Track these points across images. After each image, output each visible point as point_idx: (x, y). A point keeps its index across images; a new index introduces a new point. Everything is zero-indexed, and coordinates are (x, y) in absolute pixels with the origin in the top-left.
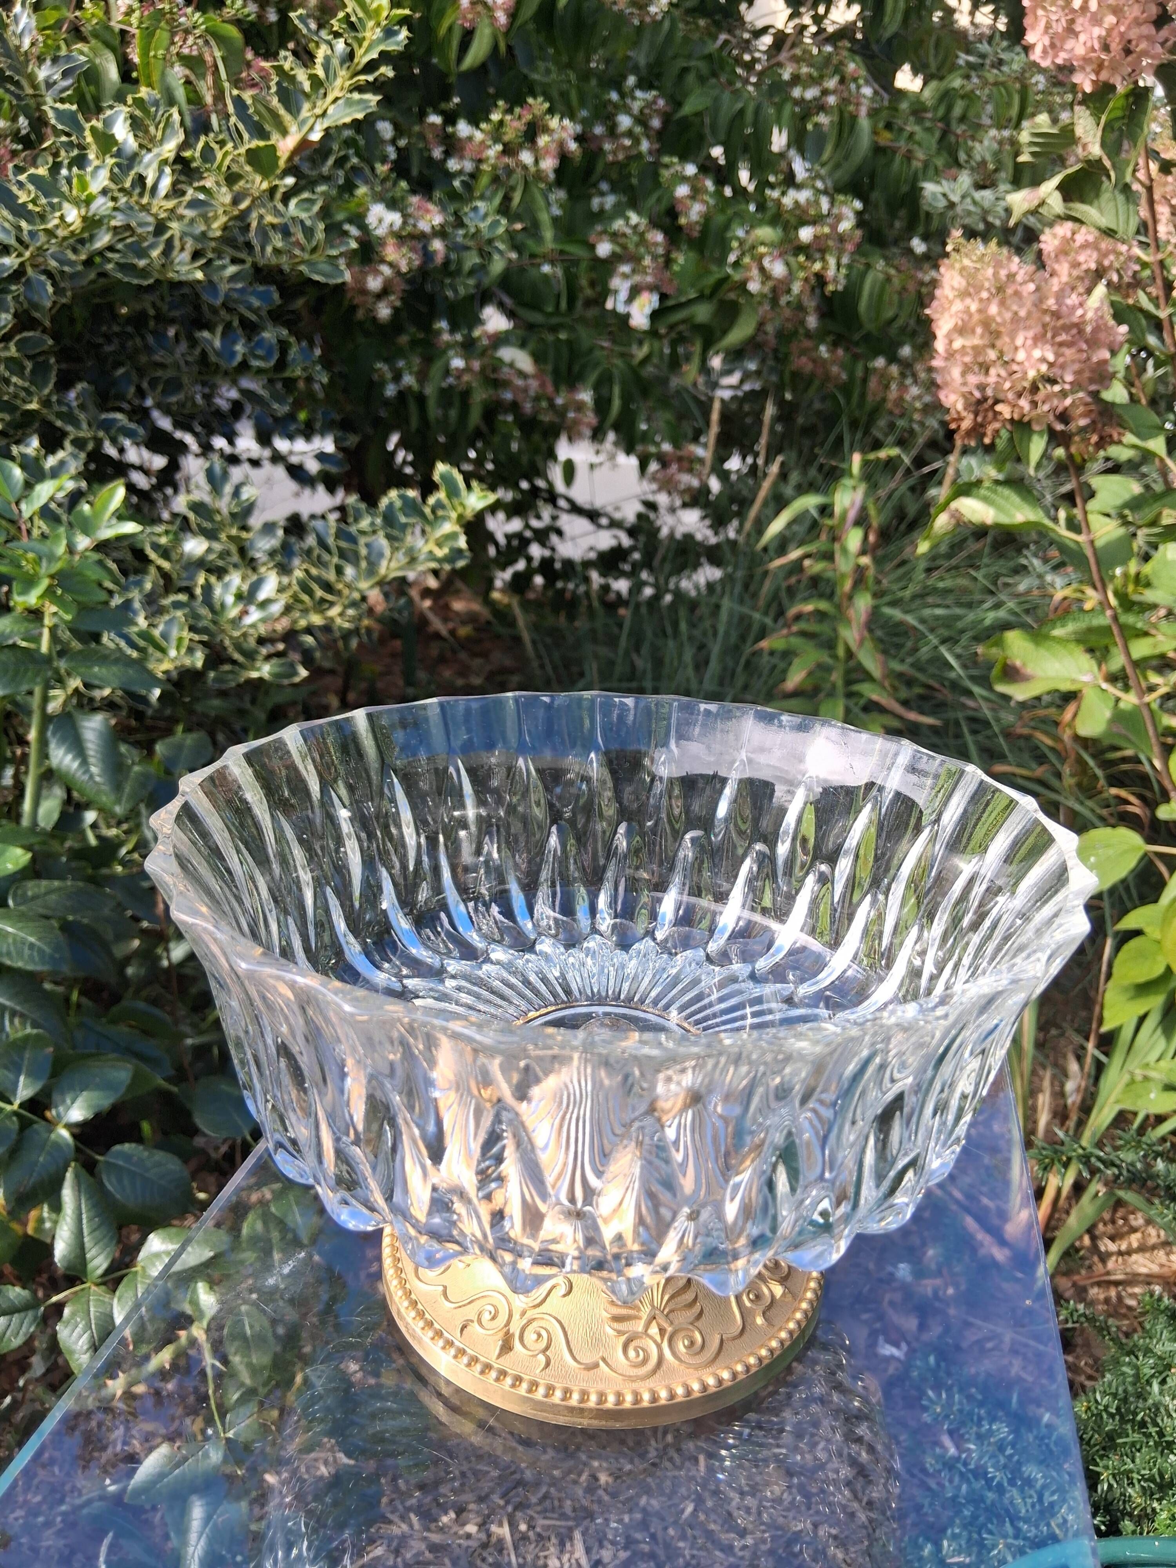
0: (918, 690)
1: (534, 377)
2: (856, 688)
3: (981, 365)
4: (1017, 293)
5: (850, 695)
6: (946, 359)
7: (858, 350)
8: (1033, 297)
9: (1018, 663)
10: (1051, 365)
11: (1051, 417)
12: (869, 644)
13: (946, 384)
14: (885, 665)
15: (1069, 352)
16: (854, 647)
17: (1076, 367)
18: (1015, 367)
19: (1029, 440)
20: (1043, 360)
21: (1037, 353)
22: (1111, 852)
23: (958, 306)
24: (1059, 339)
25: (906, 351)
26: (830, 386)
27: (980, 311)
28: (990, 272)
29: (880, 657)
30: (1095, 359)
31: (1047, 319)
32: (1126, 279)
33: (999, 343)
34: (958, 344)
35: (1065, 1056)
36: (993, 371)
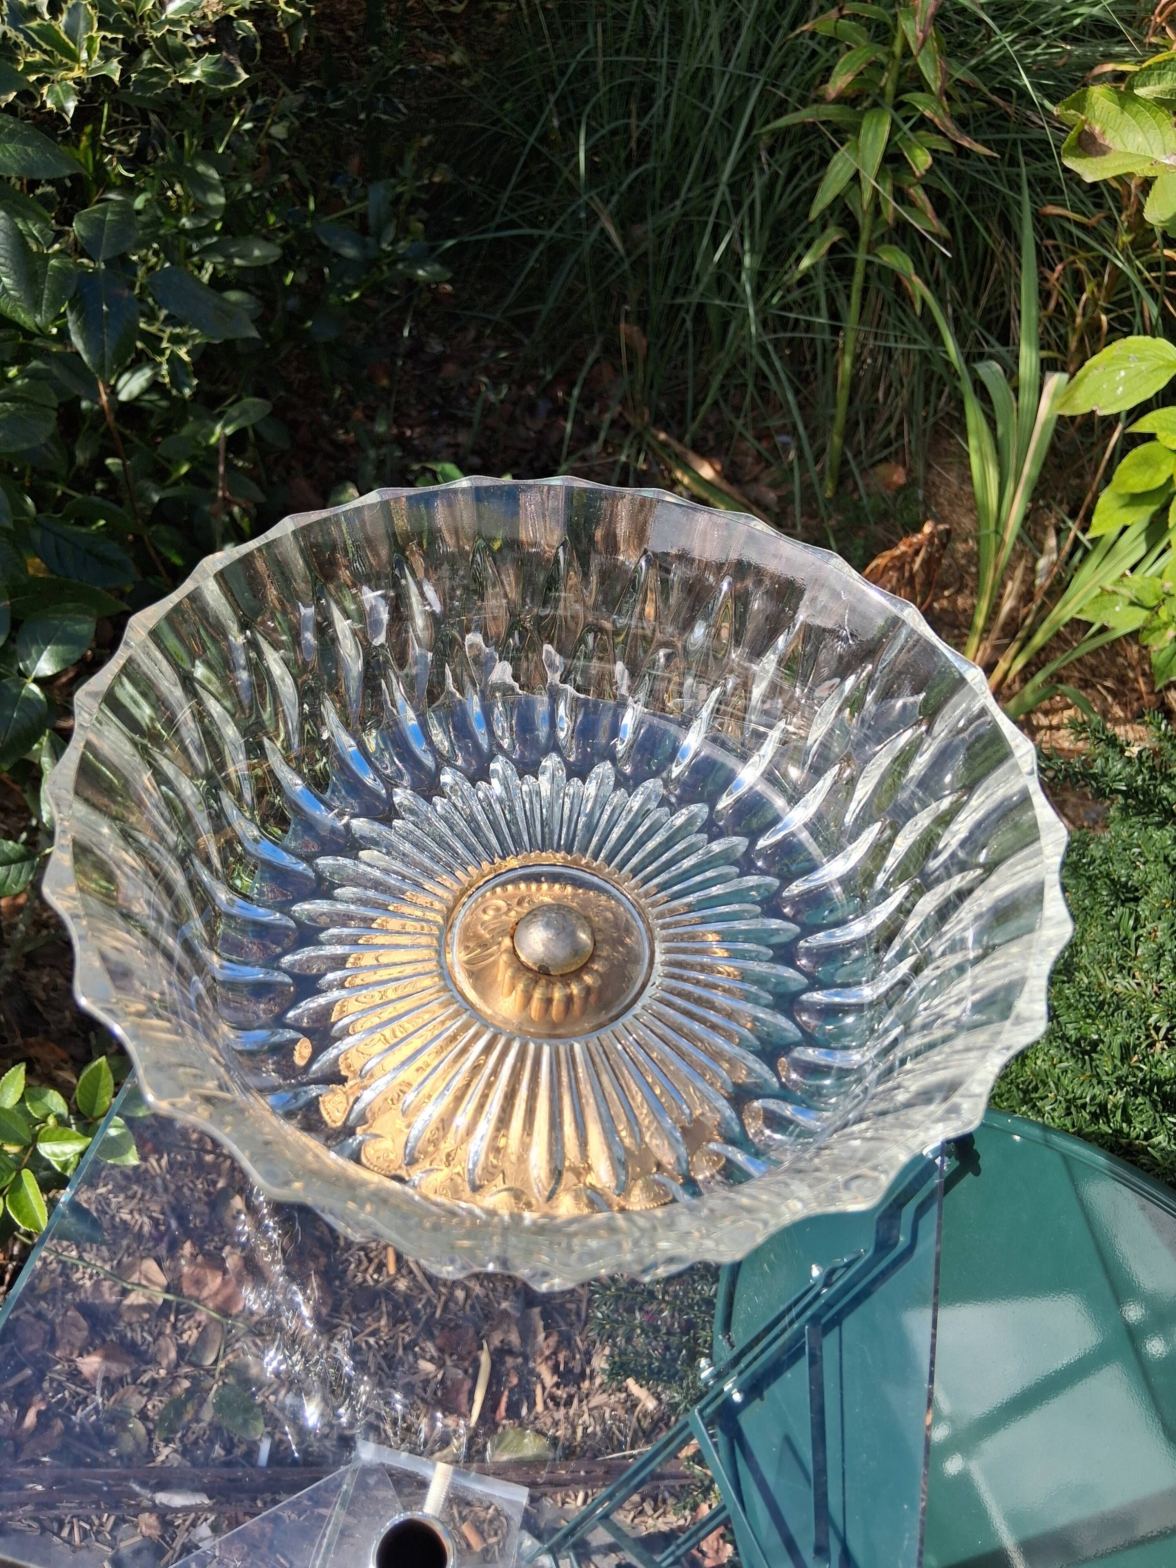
2: (906, 97)
5: (899, 106)
9: (1097, 131)
12: (932, 44)
14: (946, 71)
16: (913, 43)
22: (1143, 366)
29: (941, 60)
35: (1045, 529)
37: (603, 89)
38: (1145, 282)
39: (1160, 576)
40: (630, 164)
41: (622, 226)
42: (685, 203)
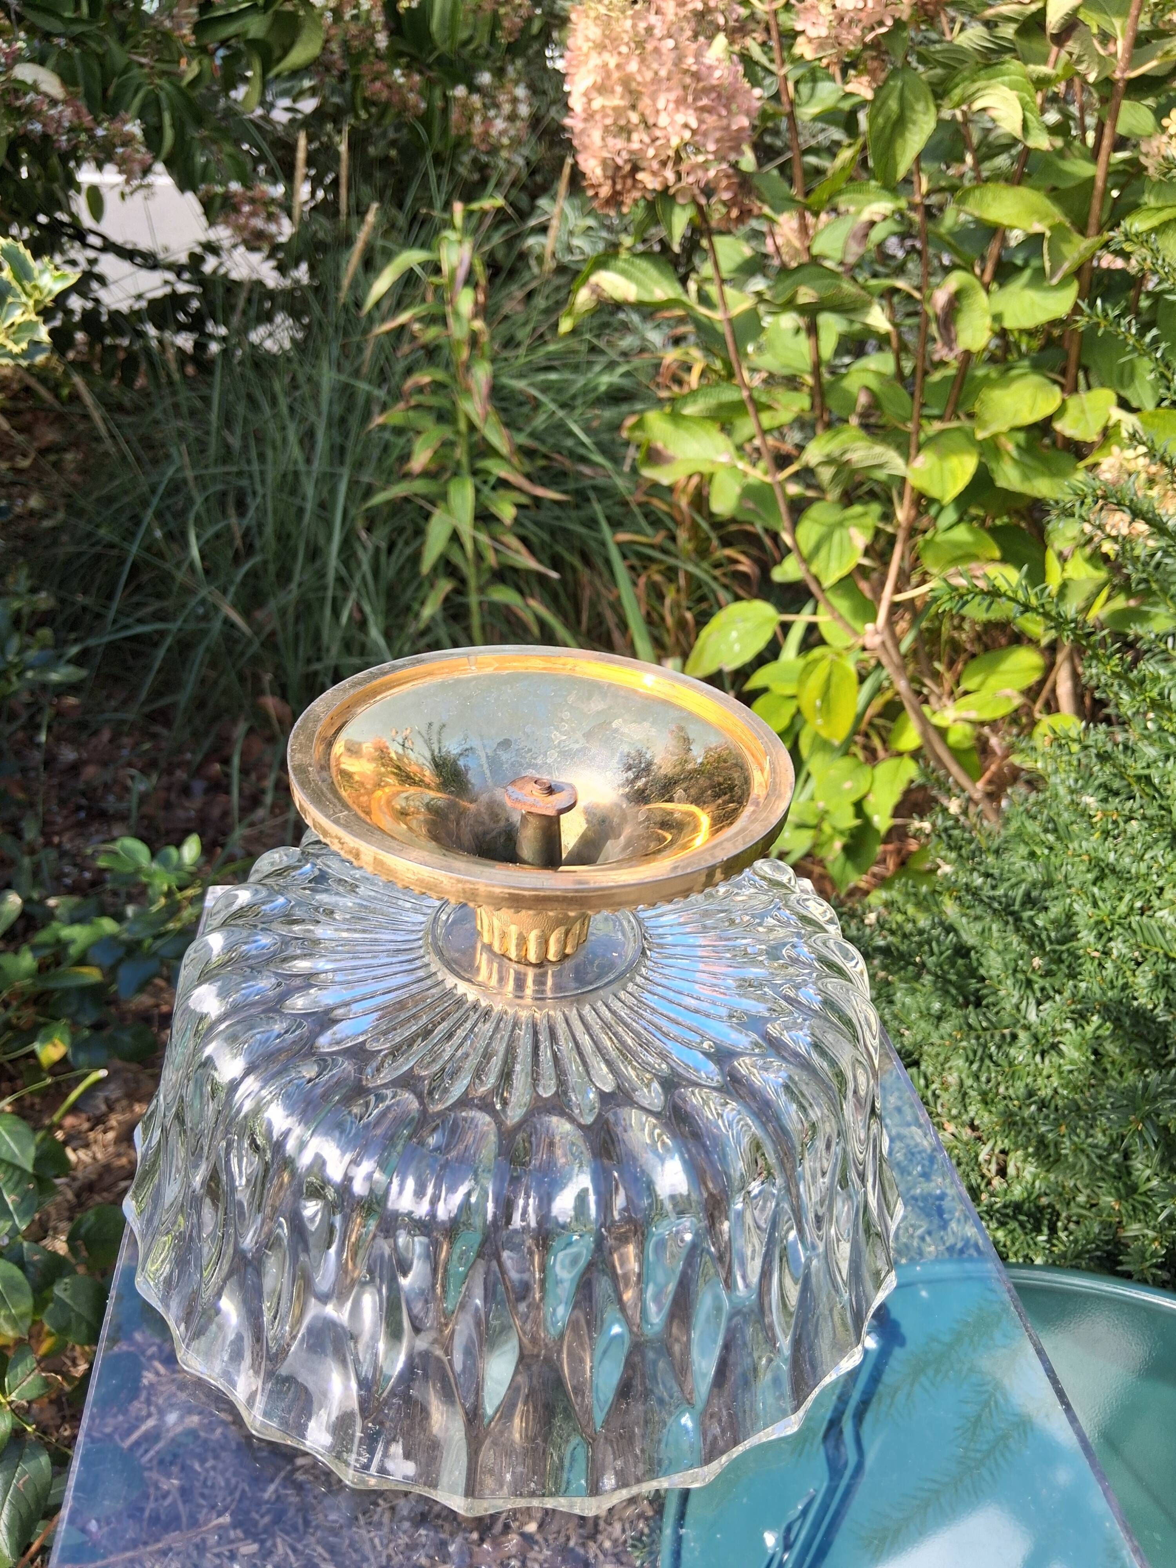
0: (541, 462)
1: (65, 102)
2: (483, 464)
3: (622, 129)
4: (657, 50)
5: (475, 473)
6: (585, 120)
7: (432, 74)
8: (673, 55)
9: (660, 445)
10: (694, 132)
11: (697, 191)
12: (493, 419)
13: (586, 147)
14: (510, 439)
15: (711, 120)
16: (477, 421)
17: (718, 134)
18: (658, 133)
19: (671, 212)
20: (686, 126)
21: (680, 118)
22: (749, 625)
23: (595, 60)
24: (700, 103)
25: (485, 78)
26: (409, 116)
27: (618, 66)
28: (628, 23)
29: (504, 431)
30: (734, 127)
31: (688, 80)
32: (732, 23)
33: (641, 106)
34: (598, 103)
36: (635, 137)
37: (199, 500)
38: (715, 578)
39: (812, 799)
40: (237, 560)
41: (247, 614)
42: (300, 585)
